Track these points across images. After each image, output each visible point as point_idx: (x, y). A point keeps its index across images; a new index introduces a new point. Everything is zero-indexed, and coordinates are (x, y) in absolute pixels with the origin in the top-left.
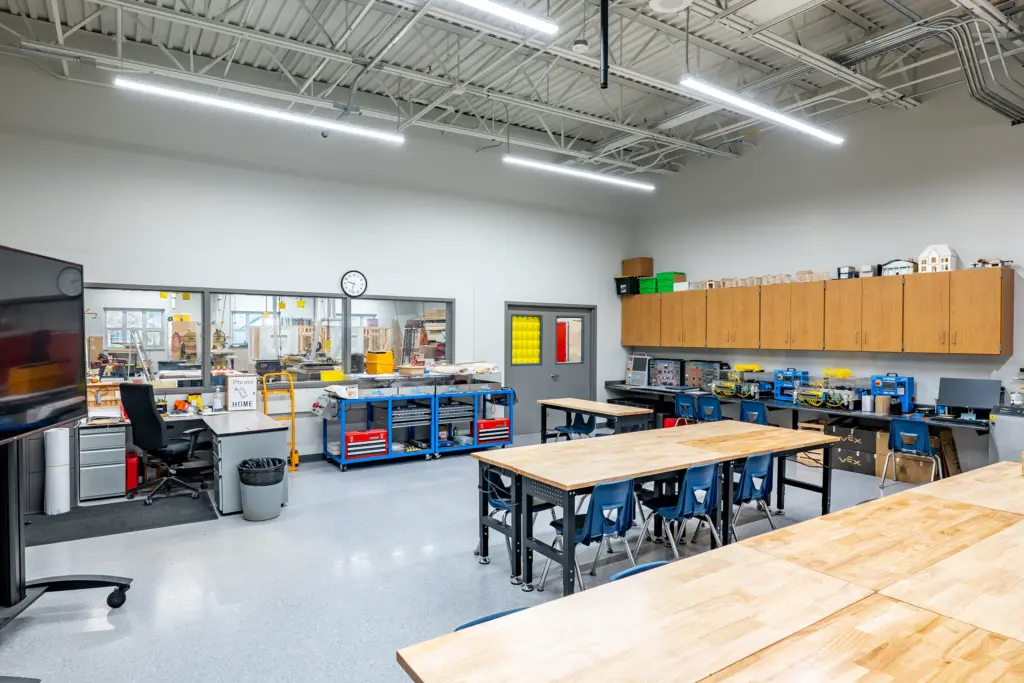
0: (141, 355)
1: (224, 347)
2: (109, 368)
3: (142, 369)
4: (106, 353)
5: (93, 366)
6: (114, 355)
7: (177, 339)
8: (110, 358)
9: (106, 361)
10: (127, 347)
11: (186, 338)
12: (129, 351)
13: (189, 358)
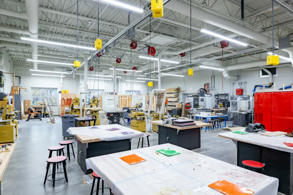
0: (48, 108)
1: (97, 106)
2: (33, 115)
3: (48, 114)
4: (32, 108)
5: (25, 113)
6: (35, 108)
7: (63, 101)
8: (33, 110)
9: (32, 112)
10: (41, 105)
11: (74, 101)
12: (43, 106)
13: (75, 112)
